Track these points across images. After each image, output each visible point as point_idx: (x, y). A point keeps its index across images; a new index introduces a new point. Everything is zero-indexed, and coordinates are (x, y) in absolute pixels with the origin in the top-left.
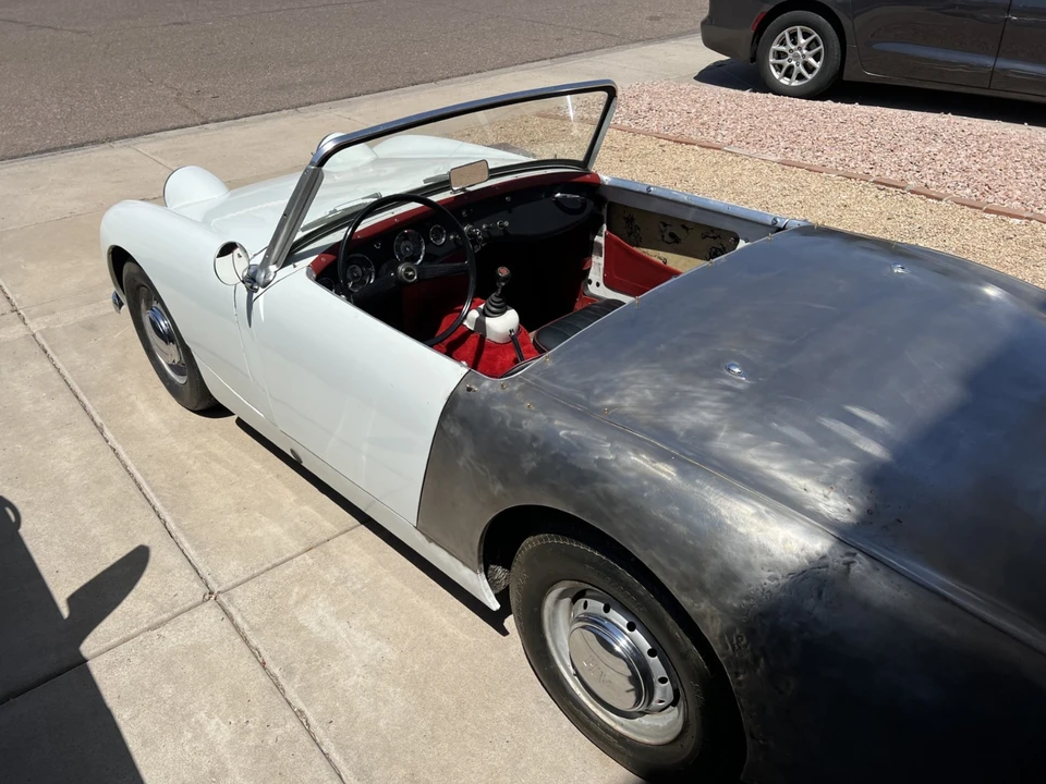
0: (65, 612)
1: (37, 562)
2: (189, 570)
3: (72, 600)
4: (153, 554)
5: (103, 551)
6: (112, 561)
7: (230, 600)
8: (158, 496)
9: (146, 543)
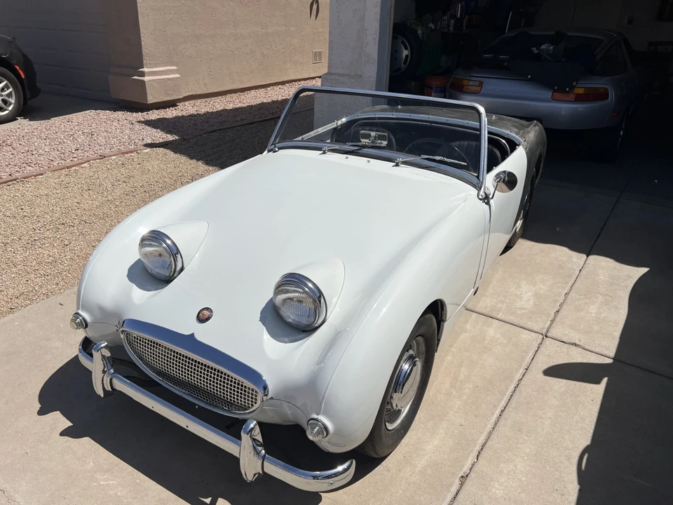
0: (605, 380)
1: (596, 415)
2: (542, 349)
3: (598, 382)
4: (545, 367)
5: (563, 389)
6: (564, 381)
7: (543, 329)
8: (507, 389)
9: (542, 375)
